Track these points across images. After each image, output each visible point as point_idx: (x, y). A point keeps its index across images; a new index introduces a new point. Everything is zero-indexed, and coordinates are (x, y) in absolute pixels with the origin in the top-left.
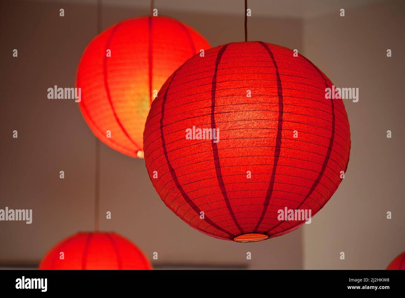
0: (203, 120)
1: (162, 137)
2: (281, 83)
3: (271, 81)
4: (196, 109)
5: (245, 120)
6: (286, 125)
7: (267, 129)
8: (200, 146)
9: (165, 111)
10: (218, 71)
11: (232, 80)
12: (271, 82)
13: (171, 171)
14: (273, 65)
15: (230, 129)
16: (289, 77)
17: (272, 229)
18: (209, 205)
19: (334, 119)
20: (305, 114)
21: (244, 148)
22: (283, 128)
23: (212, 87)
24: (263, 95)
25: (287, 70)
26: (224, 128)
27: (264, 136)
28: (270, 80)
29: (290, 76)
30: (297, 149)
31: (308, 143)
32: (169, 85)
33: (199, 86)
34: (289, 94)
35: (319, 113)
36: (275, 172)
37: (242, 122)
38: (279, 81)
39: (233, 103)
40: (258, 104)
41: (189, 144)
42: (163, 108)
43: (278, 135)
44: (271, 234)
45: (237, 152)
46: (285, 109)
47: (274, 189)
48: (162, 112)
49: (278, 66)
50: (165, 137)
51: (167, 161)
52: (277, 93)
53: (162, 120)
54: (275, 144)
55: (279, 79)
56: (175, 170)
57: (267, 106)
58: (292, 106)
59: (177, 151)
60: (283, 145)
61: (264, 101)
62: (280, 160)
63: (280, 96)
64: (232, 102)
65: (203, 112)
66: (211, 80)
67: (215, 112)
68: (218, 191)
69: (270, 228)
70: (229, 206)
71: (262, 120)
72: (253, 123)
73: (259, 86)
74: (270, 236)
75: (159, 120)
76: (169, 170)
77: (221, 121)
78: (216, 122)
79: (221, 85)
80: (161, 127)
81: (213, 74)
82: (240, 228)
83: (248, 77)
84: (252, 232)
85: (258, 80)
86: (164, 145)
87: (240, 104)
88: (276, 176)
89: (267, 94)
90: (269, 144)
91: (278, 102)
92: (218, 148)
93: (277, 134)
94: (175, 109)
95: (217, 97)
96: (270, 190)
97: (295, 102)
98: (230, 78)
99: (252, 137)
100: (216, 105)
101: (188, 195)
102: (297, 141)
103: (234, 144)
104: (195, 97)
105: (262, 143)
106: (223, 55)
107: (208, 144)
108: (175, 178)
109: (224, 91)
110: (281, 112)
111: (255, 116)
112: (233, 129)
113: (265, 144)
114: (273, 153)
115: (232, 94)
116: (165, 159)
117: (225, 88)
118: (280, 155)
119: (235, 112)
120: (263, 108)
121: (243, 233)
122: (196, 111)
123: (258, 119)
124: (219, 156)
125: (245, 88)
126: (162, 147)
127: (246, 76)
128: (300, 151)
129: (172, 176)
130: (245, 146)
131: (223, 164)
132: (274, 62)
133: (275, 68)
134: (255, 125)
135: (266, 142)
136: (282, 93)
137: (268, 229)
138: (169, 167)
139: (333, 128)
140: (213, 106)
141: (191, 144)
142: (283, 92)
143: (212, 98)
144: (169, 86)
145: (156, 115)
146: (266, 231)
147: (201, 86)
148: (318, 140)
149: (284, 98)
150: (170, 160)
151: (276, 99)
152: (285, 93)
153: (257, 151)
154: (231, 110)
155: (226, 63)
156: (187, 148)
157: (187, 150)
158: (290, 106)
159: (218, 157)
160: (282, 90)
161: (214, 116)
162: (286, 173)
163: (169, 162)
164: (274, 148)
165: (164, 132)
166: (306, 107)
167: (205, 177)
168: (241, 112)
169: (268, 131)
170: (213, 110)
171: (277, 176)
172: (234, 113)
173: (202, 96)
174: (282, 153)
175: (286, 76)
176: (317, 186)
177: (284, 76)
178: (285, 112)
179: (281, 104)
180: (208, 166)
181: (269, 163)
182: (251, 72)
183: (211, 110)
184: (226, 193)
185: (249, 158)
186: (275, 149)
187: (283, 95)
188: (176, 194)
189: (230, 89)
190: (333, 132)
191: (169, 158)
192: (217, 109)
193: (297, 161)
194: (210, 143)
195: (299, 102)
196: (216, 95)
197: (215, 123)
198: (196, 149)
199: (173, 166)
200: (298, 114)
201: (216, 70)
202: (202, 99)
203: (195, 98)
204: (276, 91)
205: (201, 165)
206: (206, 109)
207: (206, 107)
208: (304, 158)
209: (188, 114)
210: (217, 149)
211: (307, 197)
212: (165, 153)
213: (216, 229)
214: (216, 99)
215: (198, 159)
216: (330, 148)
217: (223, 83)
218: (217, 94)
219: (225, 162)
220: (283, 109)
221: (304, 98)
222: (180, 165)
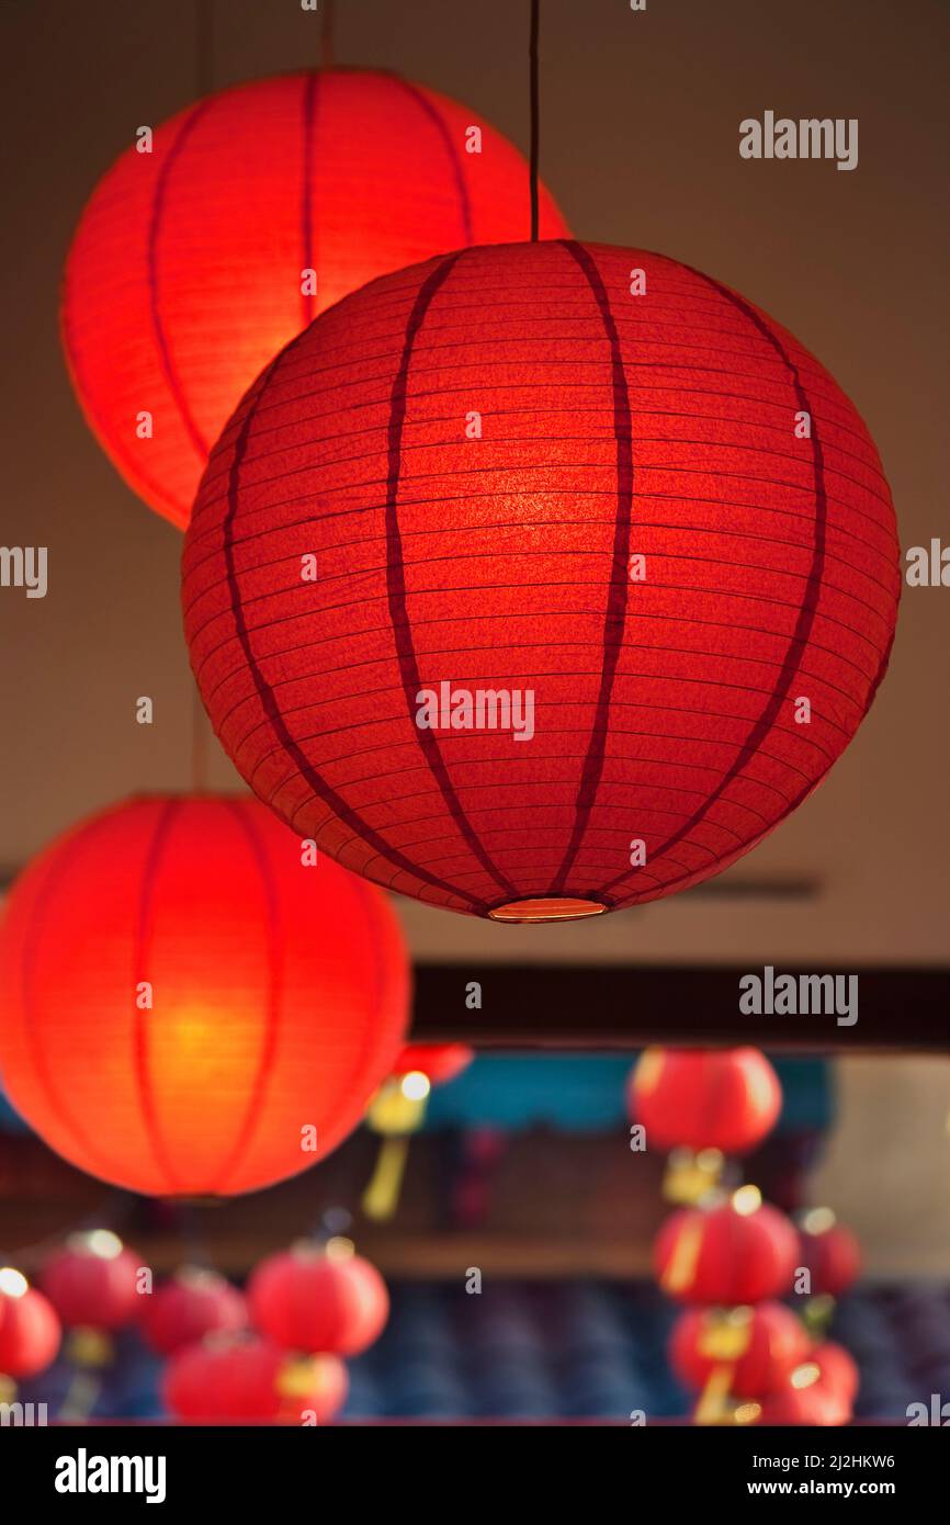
0: (360, 524)
1: (231, 578)
2: (629, 392)
3: (591, 389)
4: (337, 489)
5: (500, 525)
6: (643, 537)
7: (577, 552)
8: (352, 611)
9: (239, 493)
10: (413, 357)
11: (460, 387)
12: (595, 393)
13: (260, 692)
14: (602, 330)
15: (449, 555)
16: (659, 371)
17: (616, 882)
18: (390, 807)
19: (821, 506)
20: (714, 496)
21: (498, 620)
22: (631, 547)
23: (393, 413)
24: (561, 439)
25: (653, 347)
26: (429, 553)
27: (565, 577)
28: (590, 383)
29: (662, 366)
30: (685, 617)
31: (723, 597)
32: (256, 399)
33: (349, 409)
34: (658, 429)
35: (765, 492)
36: (609, 697)
37: (491, 530)
38: (620, 387)
39: (459, 469)
40: (545, 469)
41: (316, 603)
42: (235, 480)
43: (613, 572)
44: (615, 899)
45: (475, 632)
46: (639, 483)
47: (608, 751)
48: (229, 494)
49: (618, 333)
50: (240, 580)
51: (249, 660)
52: (613, 431)
53: (229, 520)
54: (606, 603)
55: (623, 379)
56: (275, 690)
57: (576, 476)
58: (665, 472)
59: (277, 625)
60: (632, 607)
61: (566, 460)
62: (625, 657)
63: (623, 437)
64: (455, 466)
65: (358, 498)
66: (390, 388)
67: (398, 499)
68: (415, 761)
69: (610, 881)
70: (457, 812)
71: (558, 523)
72: (529, 535)
73: (549, 408)
74: (611, 905)
75: (222, 521)
76: (254, 690)
77: (420, 529)
78: (402, 532)
79: (423, 407)
80: (228, 544)
81: (397, 365)
82: (503, 883)
83: (514, 376)
84: (545, 891)
85: (547, 385)
86: (236, 607)
87: (483, 470)
88: (614, 711)
89: (576, 436)
90: (586, 604)
91: (614, 459)
92: (411, 620)
93: (610, 571)
94: (273, 486)
95: (408, 445)
96: (595, 758)
97: (677, 457)
98: (452, 382)
99: (524, 581)
100: (402, 474)
101: (321, 771)
102: (683, 592)
103: (465, 605)
104: (334, 445)
105: (558, 600)
106: (433, 299)
107: (378, 606)
108: (276, 718)
109: (430, 425)
110: (626, 495)
111: (533, 512)
112: (459, 557)
113: (568, 603)
114: (600, 635)
115: (459, 436)
116: (242, 651)
117: (436, 415)
118: (624, 641)
119: (466, 497)
120: (561, 484)
121: (515, 897)
122: (336, 496)
123: (544, 520)
124: (415, 647)
125: (501, 416)
126: (231, 613)
127: (506, 374)
128: (695, 624)
129: (265, 710)
130: (501, 612)
131: (430, 672)
132: (609, 321)
133: (608, 342)
134: (536, 542)
135: (573, 598)
136: (629, 428)
137: (602, 884)
138: (255, 680)
139: (820, 539)
140: (393, 479)
141: (323, 606)
142: (633, 424)
143: (389, 452)
144: (257, 404)
145: (212, 503)
146: (596, 888)
147: (356, 407)
148: (763, 585)
149: (635, 445)
150: (256, 657)
151: (609, 451)
152: (640, 425)
153: (542, 628)
154: (453, 492)
155: (440, 328)
156: (311, 619)
157: (309, 626)
158: (659, 471)
159: (412, 649)
160: (630, 421)
161: (395, 513)
162: (648, 700)
163: (252, 662)
164: (603, 617)
165: (235, 562)
166: (718, 473)
167: (371, 716)
168: (487, 498)
169: (579, 560)
170: (393, 492)
171: (617, 711)
172: (462, 500)
173: (357, 443)
174: (629, 633)
175: (646, 368)
176: (767, 737)
177: (639, 368)
178: (638, 495)
179: (625, 468)
180: (378, 679)
181: (586, 668)
182: (523, 359)
183: (386, 493)
184: (443, 767)
185: (518, 651)
186: (607, 620)
187: (634, 434)
188: (282, 769)
189: (450, 418)
190: (820, 552)
191: (252, 647)
192: (406, 488)
193: (687, 659)
194: (384, 604)
195: (693, 458)
196: (402, 439)
197: (399, 536)
198: (340, 622)
199: (266, 677)
200: (685, 498)
201: (407, 352)
202: (356, 455)
203: (336, 451)
204: (610, 422)
205: (358, 676)
206: (369, 487)
207: (371, 483)
208: (713, 646)
209: (312, 502)
210: (407, 624)
211: (731, 775)
212: (242, 632)
213: (424, 883)
214: (404, 454)
215: (347, 655)
216: (808, 610)
217: (428, 400)
218: (409, 436)
219: (436, 665)
220: (631, 482)
221: (708, 443)
222: (290, 674)
